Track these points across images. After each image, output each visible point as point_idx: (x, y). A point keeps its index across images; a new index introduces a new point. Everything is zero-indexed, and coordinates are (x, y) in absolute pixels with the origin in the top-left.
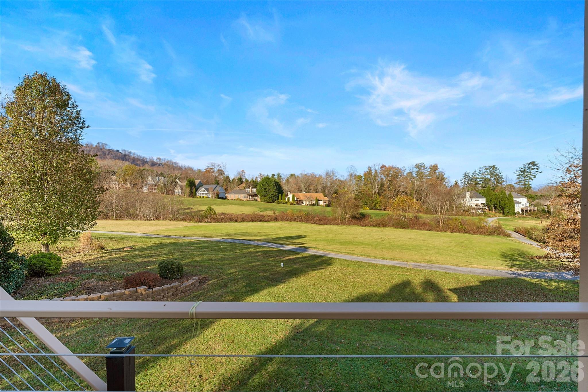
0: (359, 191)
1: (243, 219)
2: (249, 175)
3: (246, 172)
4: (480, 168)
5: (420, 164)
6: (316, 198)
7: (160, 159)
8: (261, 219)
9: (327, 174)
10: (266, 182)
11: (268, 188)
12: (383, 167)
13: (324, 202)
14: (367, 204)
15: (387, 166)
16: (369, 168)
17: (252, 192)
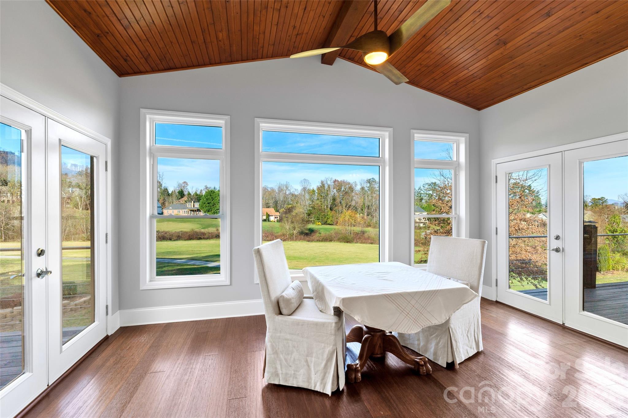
0: (311, 206)
1: (179, 237)
2: (193, 187)
3: (188, 184)
4: (424, 184)
5: (371, 180)
6: (267, 213)
7: (76, 166)
8: (200, 236)
9: (279, 187)
10: (210, 196)
11: (212, 202)
12: (335, 181)
13: (275, 218)
14: (319, 219)
15: (339, 180)
16: (322, 182)
17: (194, 206)
